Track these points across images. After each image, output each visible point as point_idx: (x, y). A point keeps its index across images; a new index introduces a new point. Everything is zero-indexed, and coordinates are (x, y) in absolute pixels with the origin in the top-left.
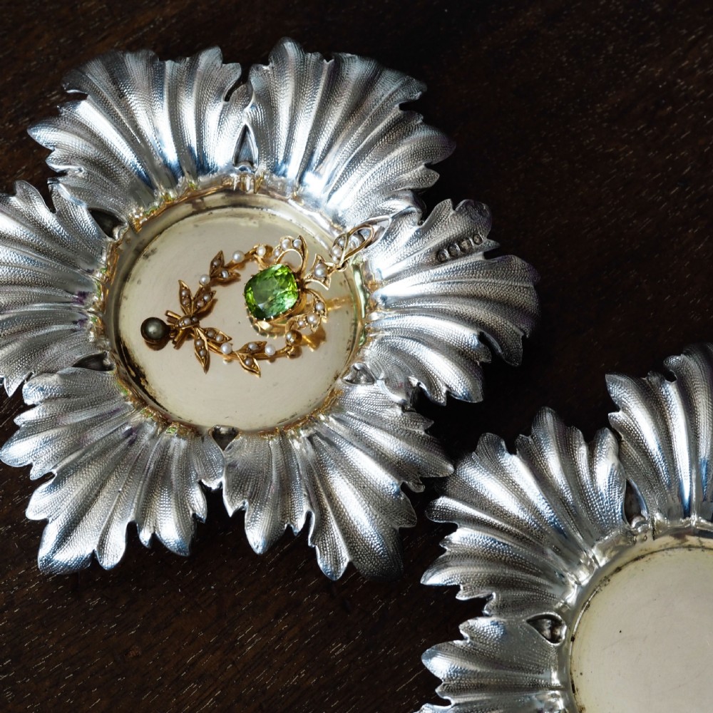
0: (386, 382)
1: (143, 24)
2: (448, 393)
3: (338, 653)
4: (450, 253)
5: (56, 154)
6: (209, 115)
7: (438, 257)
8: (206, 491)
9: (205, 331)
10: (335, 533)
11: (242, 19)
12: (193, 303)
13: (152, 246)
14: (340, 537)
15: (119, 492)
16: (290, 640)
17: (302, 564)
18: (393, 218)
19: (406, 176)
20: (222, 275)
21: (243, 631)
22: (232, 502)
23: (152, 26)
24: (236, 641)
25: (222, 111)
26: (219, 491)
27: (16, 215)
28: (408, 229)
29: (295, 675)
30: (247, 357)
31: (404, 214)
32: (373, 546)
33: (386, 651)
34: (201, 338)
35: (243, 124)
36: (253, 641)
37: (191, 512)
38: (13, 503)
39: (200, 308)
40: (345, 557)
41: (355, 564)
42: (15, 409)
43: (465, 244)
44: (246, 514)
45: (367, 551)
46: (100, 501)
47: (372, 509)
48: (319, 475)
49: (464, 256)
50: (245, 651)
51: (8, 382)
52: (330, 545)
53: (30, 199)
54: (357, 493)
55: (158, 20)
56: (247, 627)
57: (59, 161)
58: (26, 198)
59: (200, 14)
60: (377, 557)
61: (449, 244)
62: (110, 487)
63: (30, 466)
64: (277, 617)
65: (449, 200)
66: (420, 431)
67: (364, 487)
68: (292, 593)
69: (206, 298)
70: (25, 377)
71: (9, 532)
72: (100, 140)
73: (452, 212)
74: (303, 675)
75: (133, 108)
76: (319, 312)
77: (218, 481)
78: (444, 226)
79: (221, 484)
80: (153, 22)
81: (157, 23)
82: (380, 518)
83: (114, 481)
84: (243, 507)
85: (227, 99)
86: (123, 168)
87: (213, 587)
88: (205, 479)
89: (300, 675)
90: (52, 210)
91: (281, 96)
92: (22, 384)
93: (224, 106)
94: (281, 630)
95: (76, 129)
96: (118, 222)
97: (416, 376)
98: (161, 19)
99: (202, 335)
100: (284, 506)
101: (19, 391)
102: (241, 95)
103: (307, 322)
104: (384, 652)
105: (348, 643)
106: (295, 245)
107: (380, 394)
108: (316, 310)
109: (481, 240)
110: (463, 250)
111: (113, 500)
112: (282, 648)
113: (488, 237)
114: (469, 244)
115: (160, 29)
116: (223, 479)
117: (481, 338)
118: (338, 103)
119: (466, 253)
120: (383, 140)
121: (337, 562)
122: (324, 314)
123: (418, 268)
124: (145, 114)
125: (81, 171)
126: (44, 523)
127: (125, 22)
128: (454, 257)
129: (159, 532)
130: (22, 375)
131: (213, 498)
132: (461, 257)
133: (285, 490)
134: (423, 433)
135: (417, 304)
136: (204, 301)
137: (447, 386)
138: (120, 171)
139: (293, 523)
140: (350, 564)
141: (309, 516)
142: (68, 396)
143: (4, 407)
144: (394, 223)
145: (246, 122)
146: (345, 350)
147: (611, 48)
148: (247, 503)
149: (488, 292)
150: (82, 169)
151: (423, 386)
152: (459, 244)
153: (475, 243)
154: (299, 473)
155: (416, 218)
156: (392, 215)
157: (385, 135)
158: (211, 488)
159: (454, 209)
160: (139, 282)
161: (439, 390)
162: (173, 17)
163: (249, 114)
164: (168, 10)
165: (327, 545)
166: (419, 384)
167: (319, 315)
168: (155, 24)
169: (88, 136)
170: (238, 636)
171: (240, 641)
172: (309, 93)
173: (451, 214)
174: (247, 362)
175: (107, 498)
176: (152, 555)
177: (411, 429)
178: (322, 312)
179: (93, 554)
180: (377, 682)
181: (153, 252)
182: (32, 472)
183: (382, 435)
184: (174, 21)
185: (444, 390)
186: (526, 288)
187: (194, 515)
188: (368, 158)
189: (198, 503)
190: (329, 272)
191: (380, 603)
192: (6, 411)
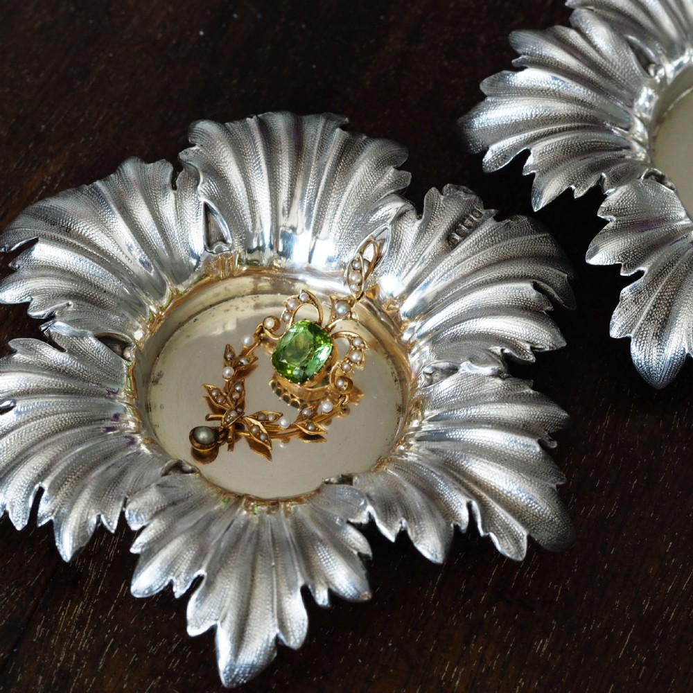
0: (471, 362)
1: (34, 189)
2: (532, 348)
3: (544, 649)
4: (458, 234)
5: (36, 301)
6: (163, 210)
7: (450, 243)
8: (359, 527)
9: (256, 417)
10: (500, 514)
11: (127, 148)
12: (228, 398)
13: (157, 370)
14: (508, 515)
15: (274, 566)
16: (492, 658)
17: (463, 587)
18: (392, 223)
19: (381, 184)
20: (242, 363)
21: (442, 670)
22: (390, 526)
23: (44, 187)
24: (441, 682)
25: (175, 201)
26: (372, 522)
27: (27, 367)
28: (411, 228)
29: (516, 687)
30: (308, 423)
31: (400, 216)
32: (541, 513)
33: (588, 627)
34: (254, 425)
35: (202, 203)
36: (457, 675)
37: (355, 553)
38: (151, 655)
39: (237, 400)
40: (522, 532)
41: (533, 535)
42: (104, 570)
43: (468, 222)
44: (409, 533)
45: (537, 520)
46: (258, 584)
47: (525, 476)
48: (455, 471)
49: (473, 231)
50: (455, 687)
51: (106, 518)
52: (501, 526)
53: (34, 349)
54: (502, 467)
55: (47, 179)
56: (444, 664)
57: (42, 307)
58: (30, 350)
59: (85, 159)
60: (548, 523)
61: (454, 228)
62: (260, 567)
63: (171, 585)
64: (467, 643)
65: (433, 189)
66: (527, 391)
67: (506, 460)
68: (469, 617)
69: (238, 388)
70: (121, 503)
71: (162, 682)
72: (71, 273)
73: (442, 198)
74: (523, 684)
75: (86, 235)
76: (359, 346)
77: (365, 514)
78: (441, 212)
79: (370, 515)
80: (43, 183)
81: (48, 183)
82: (535, 482)
83: (262, 560)
84: (402, 527)
85: (174, 188)
86: (105, 292)
87: (390, 644)
88: (352, 517)
89: (520, 685)
90: (61, 350)
91: (225, 164)
92: (122, 514)
93: (176, 195)
94: (478, 654)
95: (43, 272)
96: (125, 345)
97: (495, 345)
98: (49, 178)
99: (254, 421)
100: (440, 509)
101: (123, 521)
102: (186, 179)
103: (352, 363)
104: (586, 630)
105: (548, 636)
106: (303, 299)
107: (470, 376)
108: (355, 347)
109: (480, 213)
110: (469, 227)
111: (271, 576)
112: (488, 669)
113: (485, 208)
114: (472, 220)
115: (54, 186)
116: (370, 508)
117: (536, 287)
118: (281, 150)
119: (473, 228)
120: (342, 164)
121: (516, 540)
122: (364, 347)
123: (437, 259)
124: (103, 234)
125: (68, 305)
126: (212, 632)
127: (17, 193)
128: (465, 236)
129: (333, 585)
130: (118, 504)
131: (369, 530)
132: (470, 233)
133: (432, 497)
134: (532, 392)
135: (455, 291)
136: (238, 391)
137: (528, 342)
138: (103, 297)
139: (457, 521)
140: (529, 538)
141: (469, 506)
142: (174, 504)
143: (92, 573)
144: (395, 229)
145: (203, 200)
146: (394, 383)
147: (482, 38)
148: (404, 521)
149: (515, 252)
150: (70, 303)
151: (507, 351)
152: (463, 224)
153: (476, 217)
154: (436, 475)
155: (413, 215)
156: (389, 221)
157: (341, 158)
158: (361, 524)
159: (442, 194)
160: (162, 407)
161: (524, 349)
162: (60, 172)
163: (203, 191)
164: (52, 168)
165: (499, 527)
166: (502, 350)
167: (361, 350)
168: (46, 185)
169: (58, 274)
170: (439, 677)
171: (445, 679)
172: (249, 152)
173: (442, 199)
174: (310, 428)
175: (264, 578)
176: (314, 641)
177: (518, 392)
178: (362, 345)
179: (277, 639)
180: (597, 658)
181: (160, 375)
182: (174, 589)
183: (495, 407)
184: (63, 175)
185: (528, 347)
186: (545, 237)
187: (360, 554)
188: (335, 186)
189: (358, 541)
190: (351, 305)
191: (557, 588)
192: (96, 576)
